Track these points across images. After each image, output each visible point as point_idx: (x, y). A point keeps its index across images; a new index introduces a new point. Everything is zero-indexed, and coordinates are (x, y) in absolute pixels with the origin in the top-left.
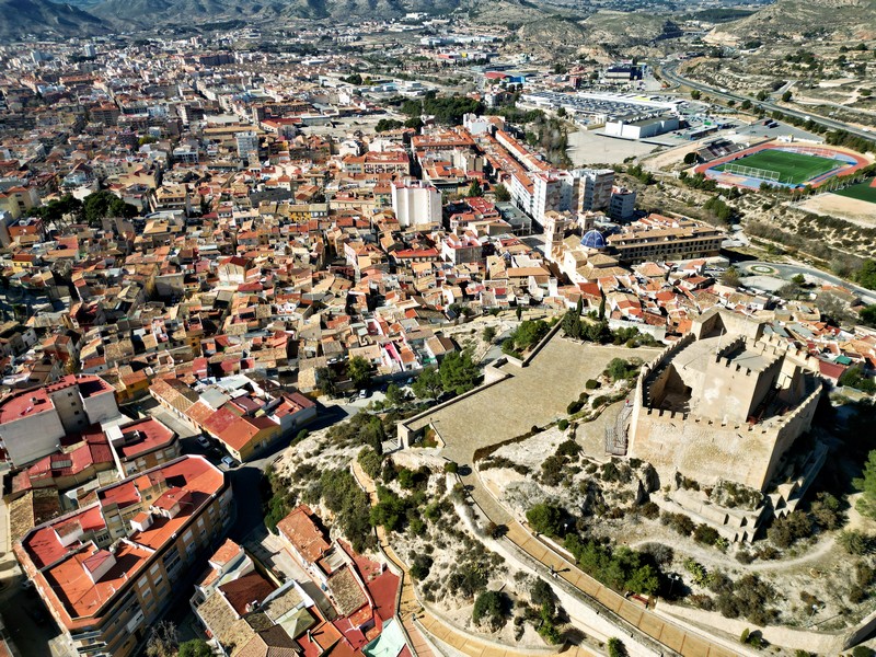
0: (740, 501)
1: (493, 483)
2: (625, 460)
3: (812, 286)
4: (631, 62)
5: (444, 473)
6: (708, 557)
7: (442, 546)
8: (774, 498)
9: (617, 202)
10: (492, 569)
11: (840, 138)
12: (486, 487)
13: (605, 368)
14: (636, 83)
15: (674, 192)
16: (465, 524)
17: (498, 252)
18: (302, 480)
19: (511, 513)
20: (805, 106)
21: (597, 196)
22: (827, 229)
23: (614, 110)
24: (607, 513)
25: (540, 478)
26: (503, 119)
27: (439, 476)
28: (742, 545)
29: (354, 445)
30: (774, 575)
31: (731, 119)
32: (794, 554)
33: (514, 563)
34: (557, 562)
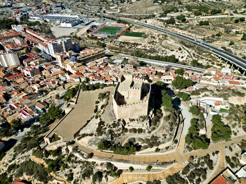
0: (144, 119)
1: (84, 142)
2: (117, 120)
3: (128, 59)
4: (60, 4)
5: (67, 146)
6: (143, 136)
7: (75, 168)
8: (150, 115)
9: (74, 47)
10: (93, 167)
11: (120, 21)
12: (82, 144)
13: (98, 97)
14: (64, 10)
15: (88, 41)
16: (80, 158)
17: (45, 69)
18: (12, 171)
19: (92, 149)
20: (109, 14)
21: (68, 46)
22: (125, 45)
23: (61, 19)
24: (117, 136)
25: (97, 135)
26: (26, 25)
27: (65, 148)
28: (148, 129)
29: (28, 150)
30: (156, 133)
31: (93, 19)
32: (158, 126)
33: (99, 162)
34: (109, 155)
